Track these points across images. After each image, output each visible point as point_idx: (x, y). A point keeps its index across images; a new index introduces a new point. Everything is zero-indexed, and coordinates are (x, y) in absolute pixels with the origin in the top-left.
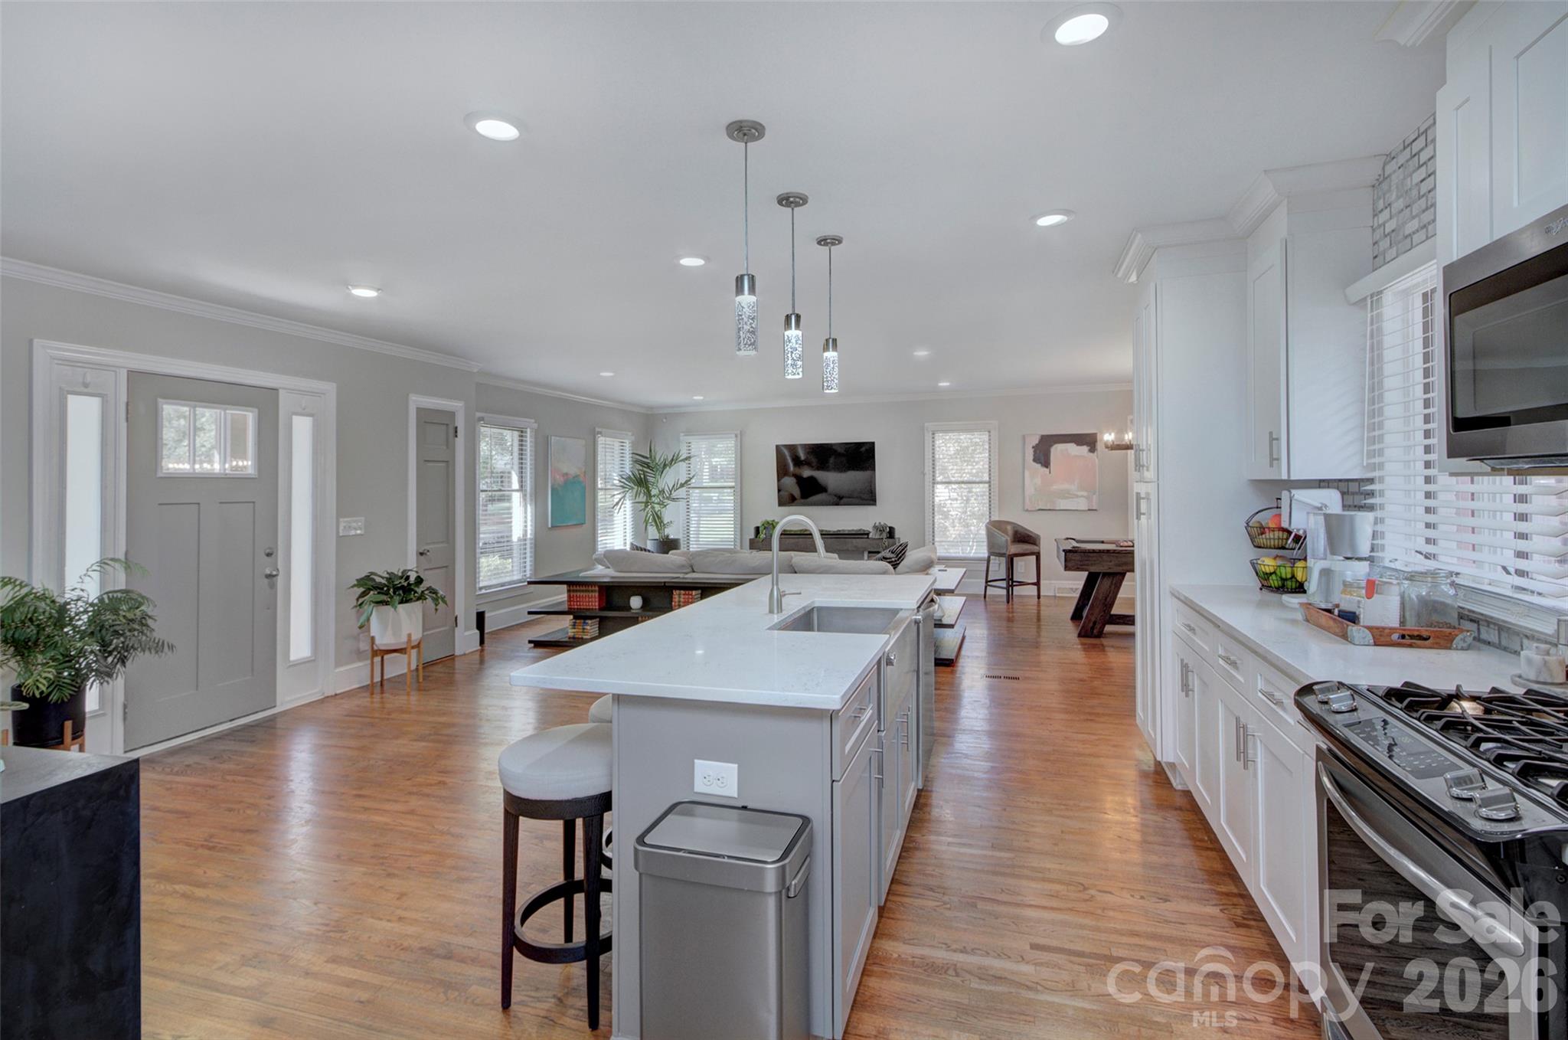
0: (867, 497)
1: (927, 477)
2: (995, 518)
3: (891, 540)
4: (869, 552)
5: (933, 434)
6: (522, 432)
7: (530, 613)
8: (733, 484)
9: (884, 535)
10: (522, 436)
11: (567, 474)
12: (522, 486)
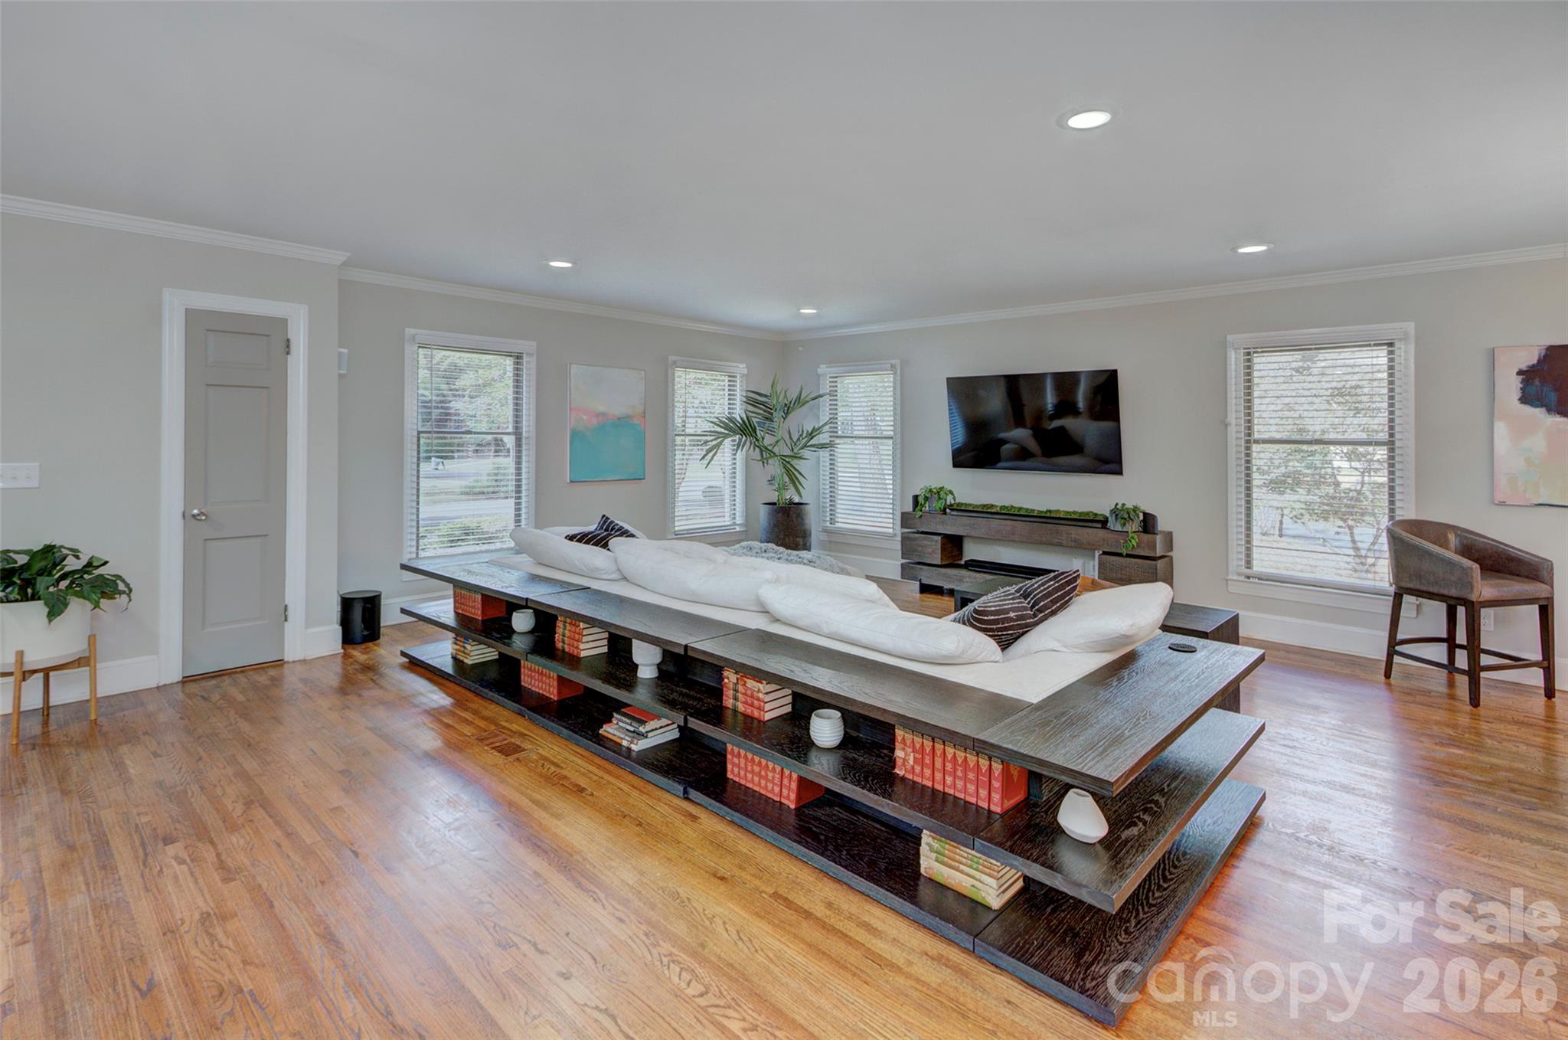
0: (1109, 462)
1: (1232, 430)
2: (1408, 512)
3: (1146, 537)
4: (1105, 553)
5: (1249, 354)
6: (518, 357)
7: (404, 611)
8: (892, 433)
9: (1133, 527)
10: (518, 363)
11: (604, 414)
12: (517, 428)
